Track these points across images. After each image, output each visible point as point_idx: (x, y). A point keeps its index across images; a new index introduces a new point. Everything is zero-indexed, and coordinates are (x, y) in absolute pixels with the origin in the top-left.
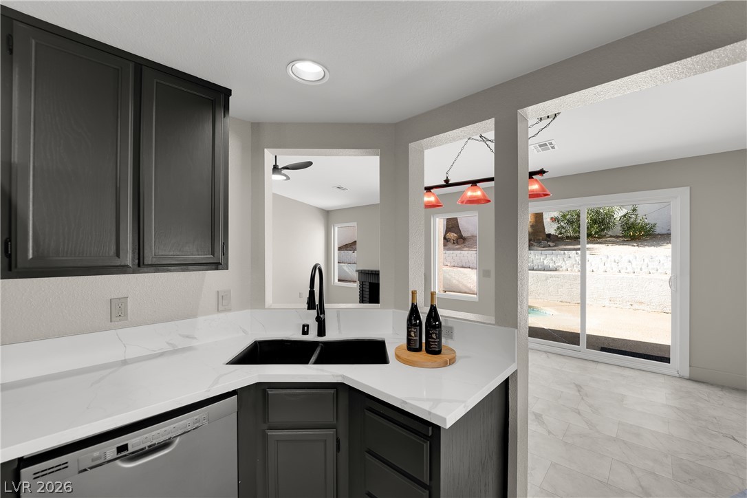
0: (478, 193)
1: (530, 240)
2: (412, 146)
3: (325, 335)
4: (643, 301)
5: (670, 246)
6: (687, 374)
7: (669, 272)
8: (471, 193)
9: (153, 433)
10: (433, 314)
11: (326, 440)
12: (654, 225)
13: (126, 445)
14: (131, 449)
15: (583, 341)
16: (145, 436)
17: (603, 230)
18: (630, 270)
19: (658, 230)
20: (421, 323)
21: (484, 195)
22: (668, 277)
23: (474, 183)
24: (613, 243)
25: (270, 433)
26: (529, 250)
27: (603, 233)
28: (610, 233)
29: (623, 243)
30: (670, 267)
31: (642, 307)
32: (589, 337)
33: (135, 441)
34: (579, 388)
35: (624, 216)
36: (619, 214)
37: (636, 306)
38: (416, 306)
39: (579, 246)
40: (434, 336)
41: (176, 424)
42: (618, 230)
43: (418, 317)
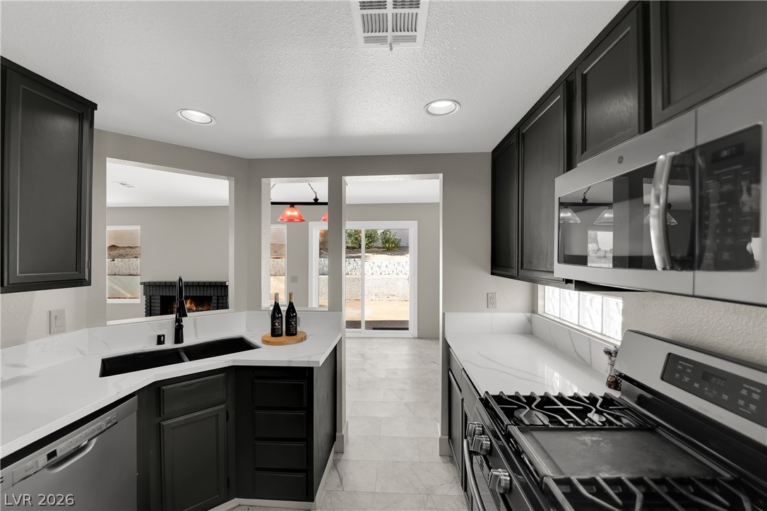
0: (295, 213)
1: (320, 249)
2: (264, 180)
3: (182, 342)
4: (394, 294)
5: (408, 255)
6: (416, 336)
7: (408, 273)
8: (290, 212)
9: (76, 437)
10: (291, 308)
11: (218, 415)
12: (400, 240)
13: (55, 451)
14: (59, 454)
15: (363, 325)
16: (70, 440)
17: (371, 242)
18: (387, 272)
19: (402, 244)
20: (282, 316)
21: (300, 215)
22: (407, 277)
23: (292, 204)
24: (377, 253)
25: (164, 423)
26: (320, 257)
27: (371, 245)
28: (375, 245)
29: (382, 253)
30: (409, 269)
31: (394, 298)
32: (367, 322)
33: (62, 446)
34: (363, 356)
35: (383, 232)
36: (379, 232)
37: (390, 298)
38: (278, 304)
39: (360, 254)
40: (293, 323)
41: (94, 427)
42: (379, 243)
43: (280, 312)
